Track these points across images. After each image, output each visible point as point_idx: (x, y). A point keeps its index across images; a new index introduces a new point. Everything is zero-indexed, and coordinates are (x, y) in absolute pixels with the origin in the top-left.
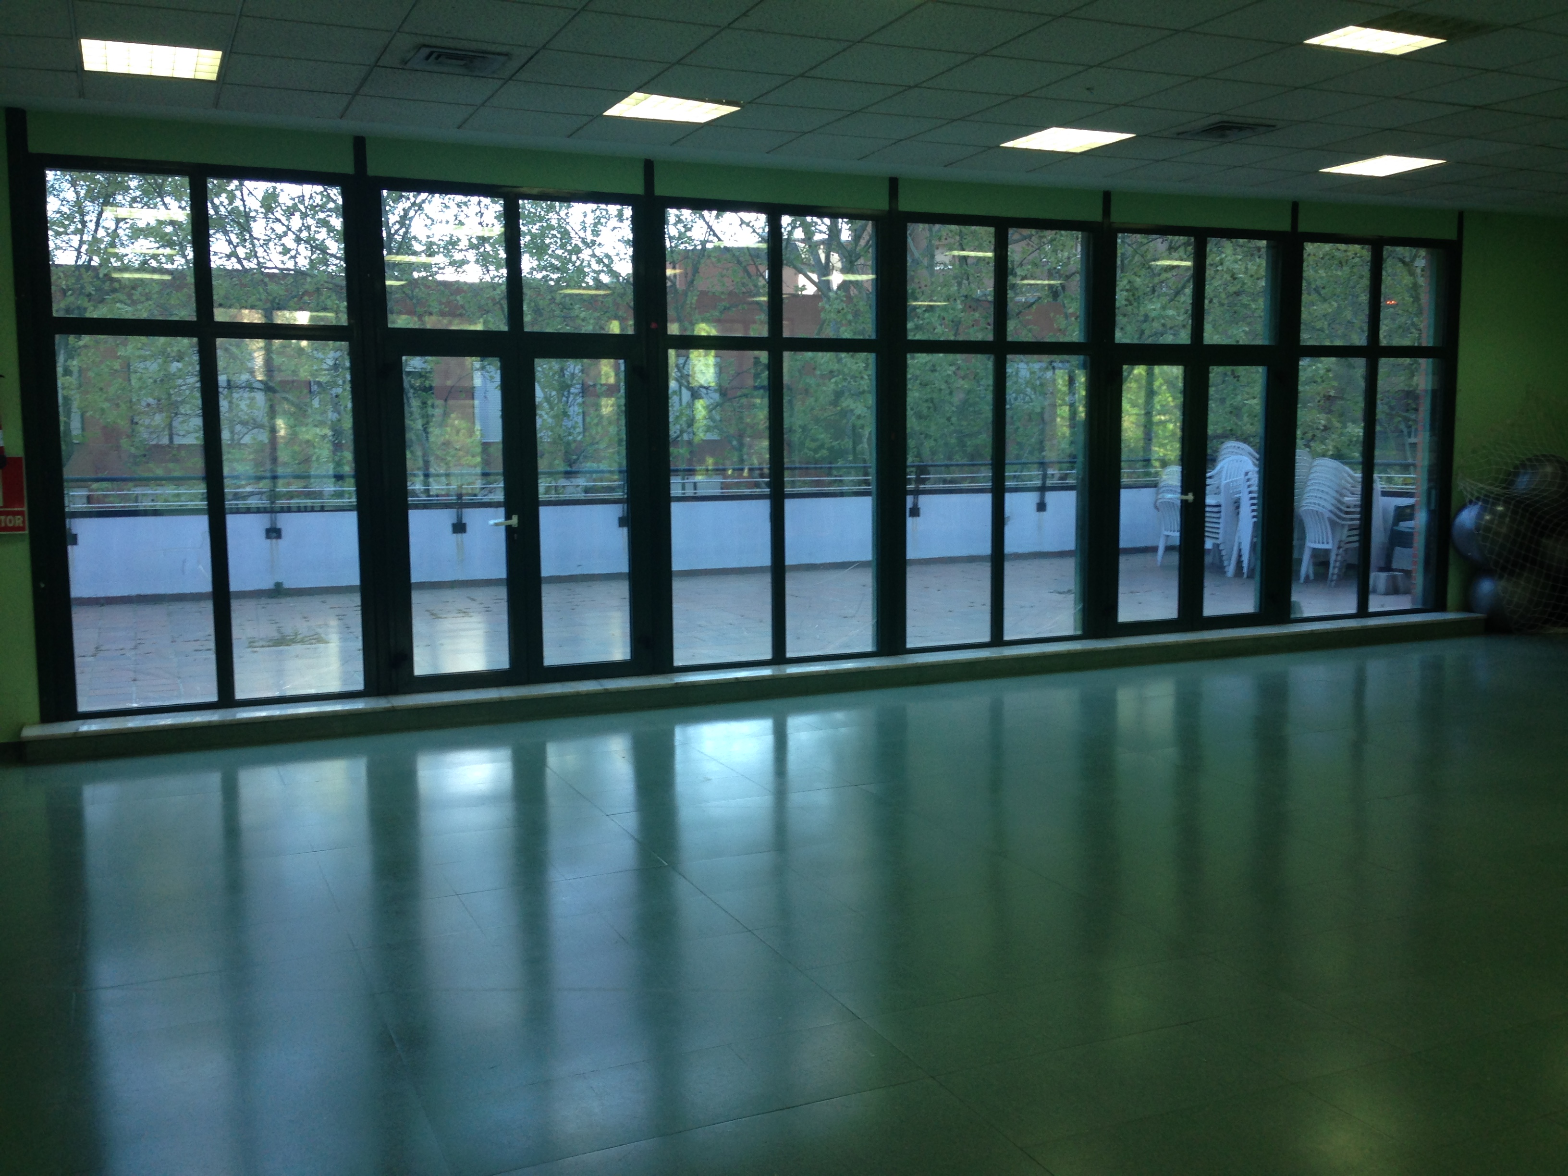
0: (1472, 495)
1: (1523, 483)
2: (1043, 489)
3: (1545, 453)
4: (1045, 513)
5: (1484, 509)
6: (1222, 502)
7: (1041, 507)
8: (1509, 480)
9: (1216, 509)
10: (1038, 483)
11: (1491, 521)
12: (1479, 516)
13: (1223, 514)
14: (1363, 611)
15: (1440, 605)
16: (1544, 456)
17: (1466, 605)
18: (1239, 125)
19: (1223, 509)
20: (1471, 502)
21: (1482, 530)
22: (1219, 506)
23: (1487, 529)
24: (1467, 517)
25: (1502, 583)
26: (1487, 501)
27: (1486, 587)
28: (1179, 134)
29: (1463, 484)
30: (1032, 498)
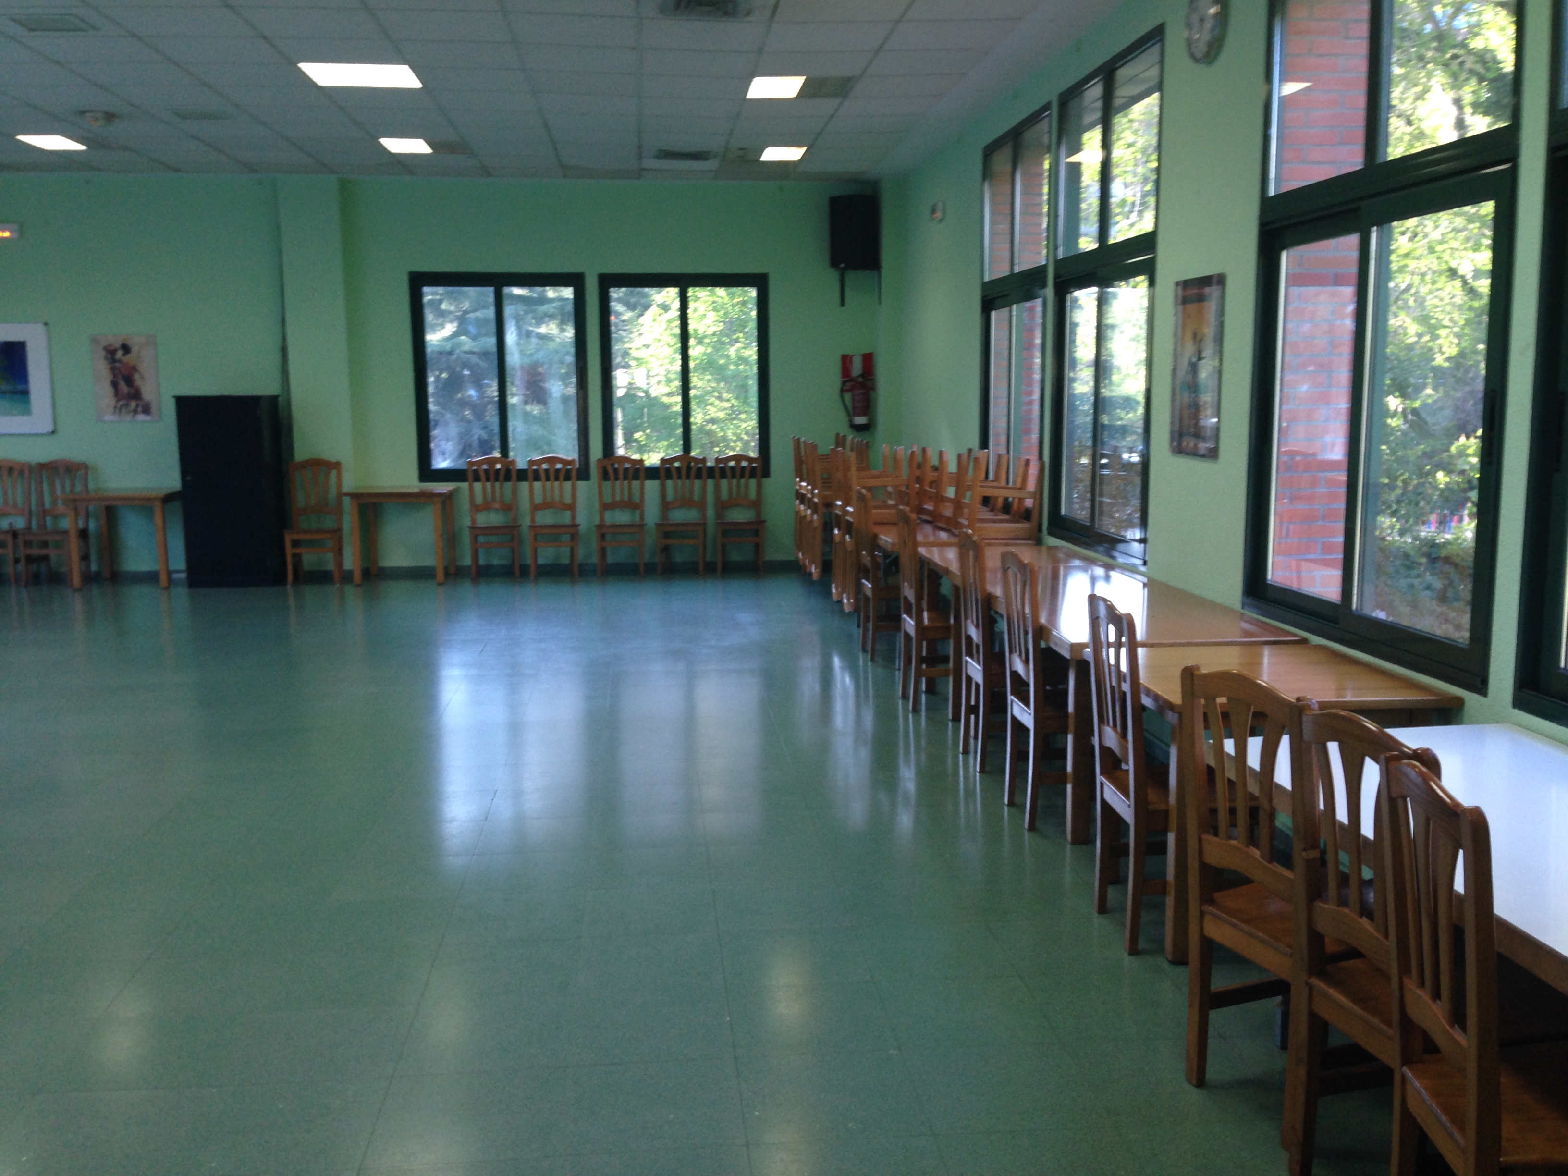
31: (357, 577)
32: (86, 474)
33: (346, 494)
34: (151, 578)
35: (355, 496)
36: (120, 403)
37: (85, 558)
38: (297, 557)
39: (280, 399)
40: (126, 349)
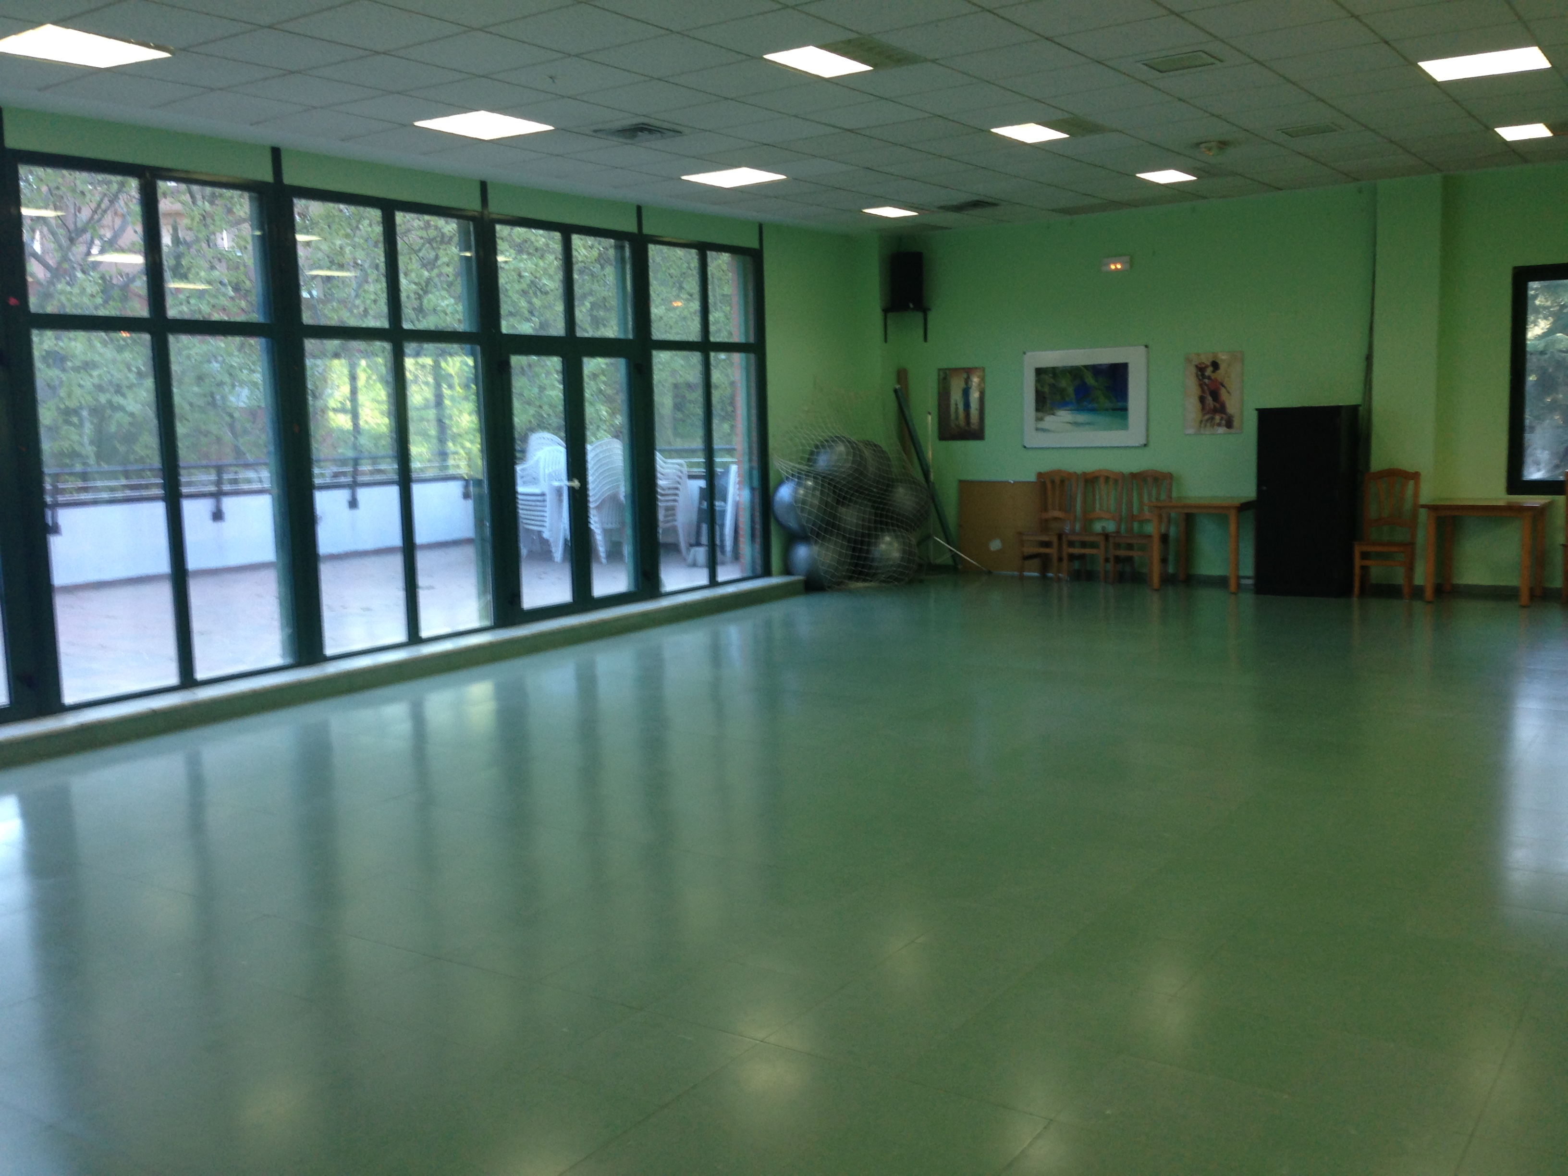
0: (787, 472)
1: (823, 462)
2: (353, 486)
3: (838, 435)
4: (358, 511)
5: (799, 484)
6: (547, 491)
7: (353, 504)
8: (811, 459)
9: (539, 498)
10: (348, 479)
11: (805, 495)
12: (795, 491)
13: (548, 503)
14: (713, 582)
15: (767, 572)
16: (837, 437)
17: (787, 570)
18: (649, 127)
19: (548, 498)
20: (787, 478)
21: (798, 504)
22: (543, 495)
23: (804, 502)
24: (785, 493)
25: (816, 548)
26: (799, 477)
27: (802, 553)
28: (595, 131)
29: (779, 464)
30: (343, 495)
31: (1429, 593)
32: (1171, 485)
33: (1423, 506)
34: (1221, 582)
35: (1433, 508)
36: (1207, 417)
37: (1164, 561)
38: (1365, 569)
39: (1361, 408)
40: (1215, 365)
